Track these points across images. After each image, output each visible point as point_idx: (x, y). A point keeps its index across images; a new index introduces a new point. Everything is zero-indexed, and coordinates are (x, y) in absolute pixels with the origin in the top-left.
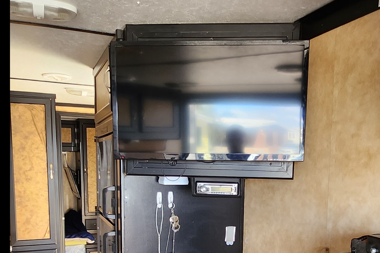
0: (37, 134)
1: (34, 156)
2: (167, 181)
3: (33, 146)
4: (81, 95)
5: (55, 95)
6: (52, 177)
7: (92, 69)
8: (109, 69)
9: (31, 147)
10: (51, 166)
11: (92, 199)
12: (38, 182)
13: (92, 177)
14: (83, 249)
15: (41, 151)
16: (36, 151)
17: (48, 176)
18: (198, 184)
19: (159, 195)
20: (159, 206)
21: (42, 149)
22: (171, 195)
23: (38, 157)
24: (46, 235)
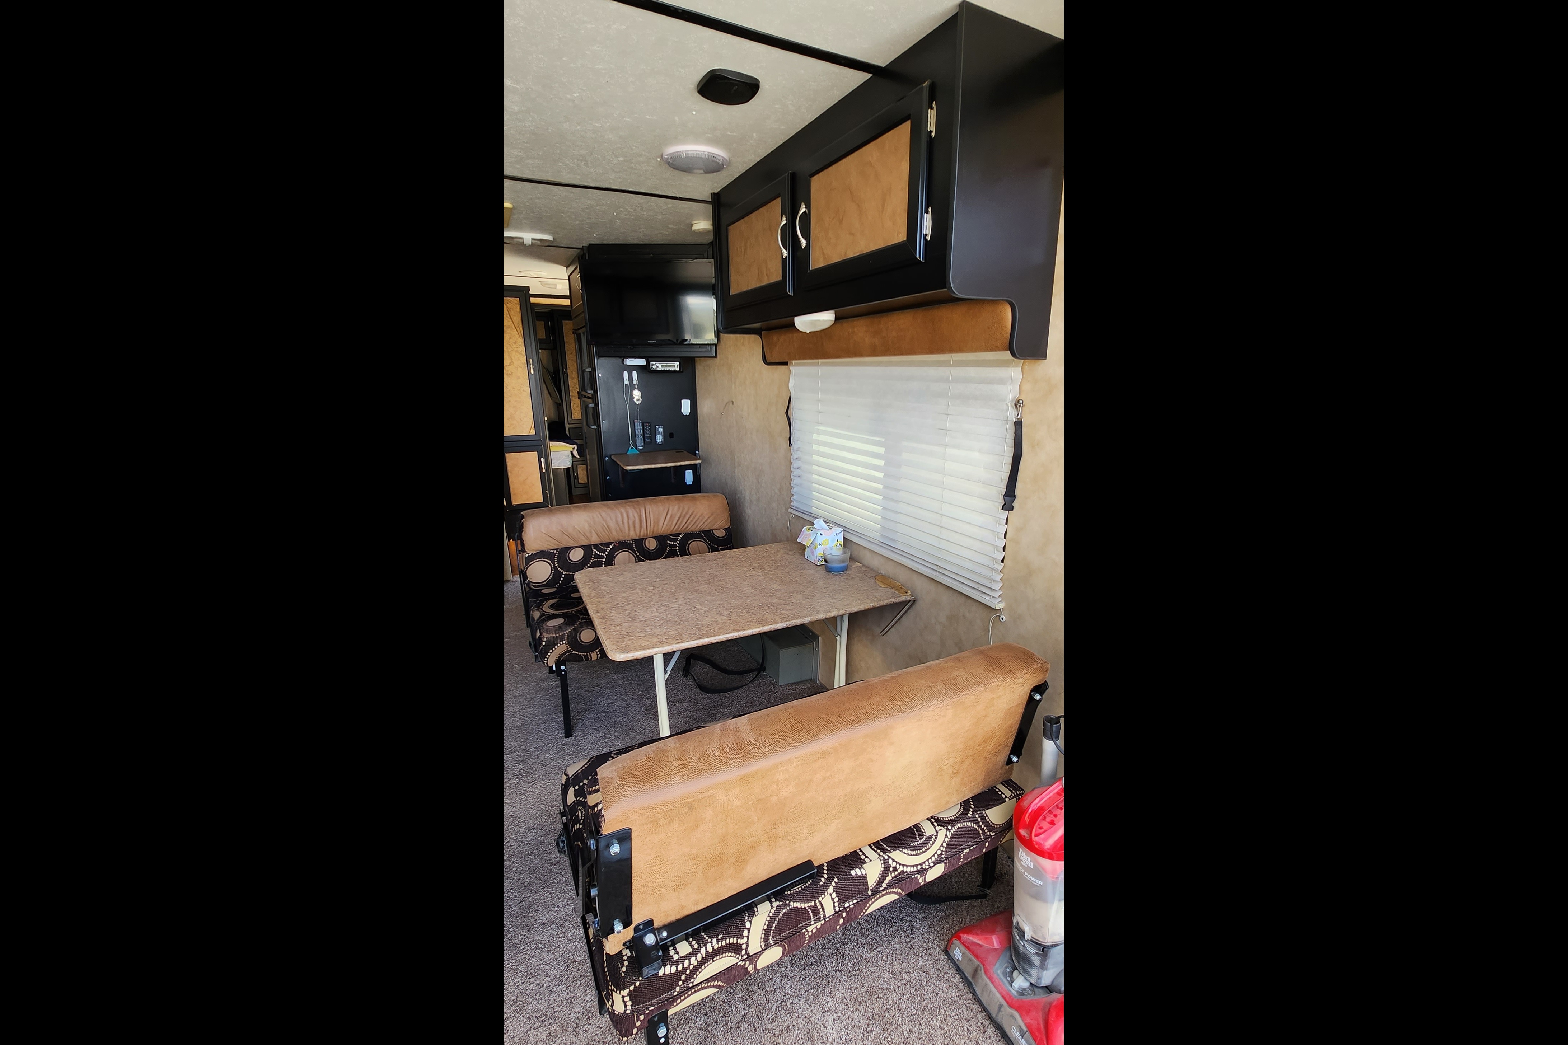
0: (514, 328)
1: (512, 351)
2: (630, 362)
3: (511, 340)
4: (556, 288)
5: (529, 287)
6: (532, 372)
7: (566, 268)
8: (579, 275)
9: (509, 342)
10: (531, 361)
11: (574, 404)
12: (519, 378)
13: (573, 379)
14: (569, 456)
15: (520, 345)
16: (515, 346)
17: (529, 371)
18: (651, 363)
19: (626, 374)
20: (626, 382)
21: (520, 343)
22: (635, 374)
23: (517, 352)
24: (531, 431)
